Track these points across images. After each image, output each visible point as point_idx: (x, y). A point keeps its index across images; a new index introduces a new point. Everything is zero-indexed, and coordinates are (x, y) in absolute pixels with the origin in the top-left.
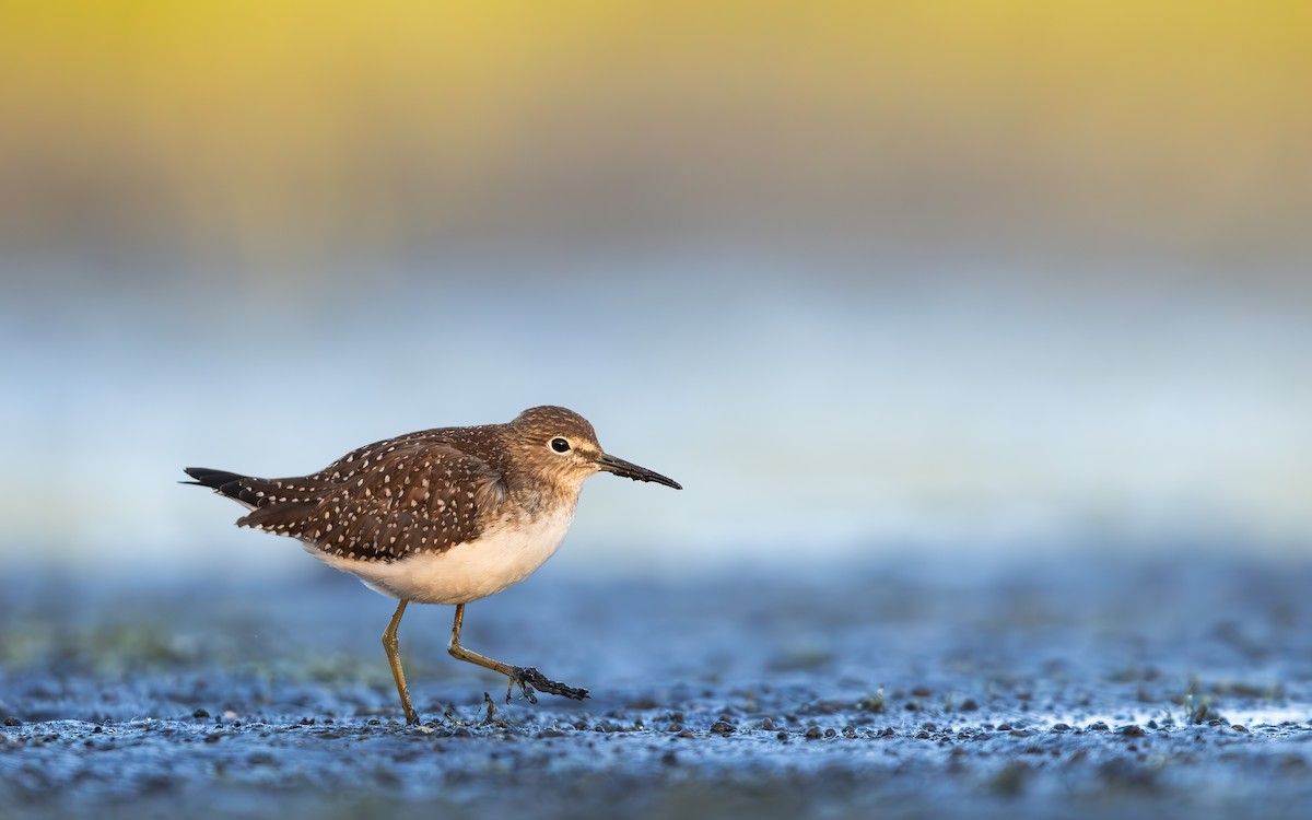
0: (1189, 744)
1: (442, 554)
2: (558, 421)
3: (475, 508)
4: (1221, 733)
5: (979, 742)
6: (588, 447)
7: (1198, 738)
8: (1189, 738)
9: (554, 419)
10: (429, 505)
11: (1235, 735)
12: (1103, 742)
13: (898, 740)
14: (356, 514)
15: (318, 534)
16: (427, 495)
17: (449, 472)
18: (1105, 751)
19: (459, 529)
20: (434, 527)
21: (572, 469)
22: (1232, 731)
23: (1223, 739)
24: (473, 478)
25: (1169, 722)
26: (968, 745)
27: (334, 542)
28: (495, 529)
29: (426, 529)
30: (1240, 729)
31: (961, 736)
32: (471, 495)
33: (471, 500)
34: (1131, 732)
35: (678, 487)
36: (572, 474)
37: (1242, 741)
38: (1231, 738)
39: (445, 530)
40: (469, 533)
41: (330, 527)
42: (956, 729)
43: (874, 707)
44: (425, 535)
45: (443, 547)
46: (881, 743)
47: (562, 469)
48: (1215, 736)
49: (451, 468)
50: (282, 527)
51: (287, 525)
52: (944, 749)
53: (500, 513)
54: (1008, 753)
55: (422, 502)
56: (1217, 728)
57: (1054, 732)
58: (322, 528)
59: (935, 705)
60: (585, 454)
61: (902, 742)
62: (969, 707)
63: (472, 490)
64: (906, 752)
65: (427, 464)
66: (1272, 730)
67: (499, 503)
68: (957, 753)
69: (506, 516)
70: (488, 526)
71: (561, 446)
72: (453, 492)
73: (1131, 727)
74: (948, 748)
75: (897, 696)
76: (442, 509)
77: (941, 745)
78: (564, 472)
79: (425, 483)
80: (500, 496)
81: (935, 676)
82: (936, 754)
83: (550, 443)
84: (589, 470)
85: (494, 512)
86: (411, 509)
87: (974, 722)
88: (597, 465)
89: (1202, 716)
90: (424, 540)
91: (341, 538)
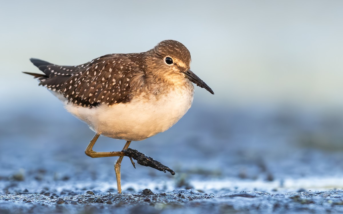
0: (175, 198)
1: (110, 106)
2: (171, 48)
3: (129, 87)
4: (191, 193)
5: (71, 196)
6: (182, 64)
7: (180, 195)
8: (175, 196)
9: (169, 47)
10: (109, 80)
11: (198, 194)
12: (133, 197)
13: (30, 195)
14: (81, 81)
15: (65, 90)
16: (110, 76)
17: (122, 67)
18: (134, 202)
19: (120, 95)
20: (109, 92)
21: (171, 73)
22: (197, 192)
23: (192, 196)
24: (132, 72)
25: (165, 188)
26: (65, 197)
27: (70, 95)
28: (138, 99)
29: (105, 92)
30: (201, 191)
31: (62, 193)
32: (128, 80)
33: (128, 82)
34: (147, 192)
35: (212, 93)
36: (171, 76)
37: (201, 198)
38: (196, 196)
39: (113, 94)
40: (125, 99)
41: (70, 87)
42: (60, 189)
43: (18, 179)
44: (104, 94)
45: (111, 103)
46: (22, 196)
47: (166, 72)
48: (189, 194)
49: (123, 66)
50: (54, 86)
51: (56, 85)
52: (53, 200)
53: (141, 91)
54: (85, 202)
55: (107, 79)
56: (190, 190)
57: (108, 192)
58: (67, 87)
59: (49, 178)
60: (179, 68)
61: (33, 196)
62: (66, 179)
63: (130, 78)
64: (35, 201)
65: (114, 62)
66: (216, 192)
67: (142, 86)
68: (60, 202)
69: (143, 94)
70: (134, 97)
71: (169, 61)
72: (121, 76)
73: (146, 190)
74: (55, 199)
75: (30, 173)
76: (114, 84)
77: (52, 198)
78: (167, 73)
79: (111, 70)
80: (142, 84)
81: (49, 163)
82: (50, 203)
83: (165, 58)
84: (179, 76)
85: (138, 90)
86: (102, 82)
87: (68, 186)
88: (184, 74)
89: (181, 184)
90: (103, 97)
91: (73, 93)
